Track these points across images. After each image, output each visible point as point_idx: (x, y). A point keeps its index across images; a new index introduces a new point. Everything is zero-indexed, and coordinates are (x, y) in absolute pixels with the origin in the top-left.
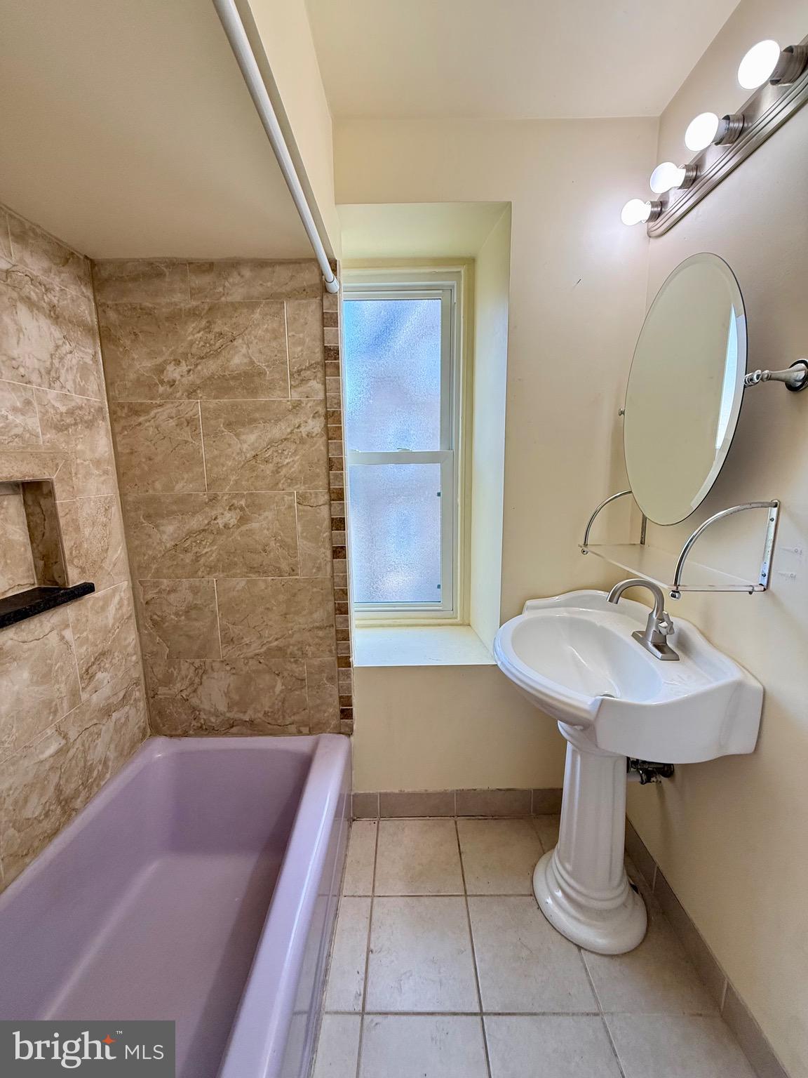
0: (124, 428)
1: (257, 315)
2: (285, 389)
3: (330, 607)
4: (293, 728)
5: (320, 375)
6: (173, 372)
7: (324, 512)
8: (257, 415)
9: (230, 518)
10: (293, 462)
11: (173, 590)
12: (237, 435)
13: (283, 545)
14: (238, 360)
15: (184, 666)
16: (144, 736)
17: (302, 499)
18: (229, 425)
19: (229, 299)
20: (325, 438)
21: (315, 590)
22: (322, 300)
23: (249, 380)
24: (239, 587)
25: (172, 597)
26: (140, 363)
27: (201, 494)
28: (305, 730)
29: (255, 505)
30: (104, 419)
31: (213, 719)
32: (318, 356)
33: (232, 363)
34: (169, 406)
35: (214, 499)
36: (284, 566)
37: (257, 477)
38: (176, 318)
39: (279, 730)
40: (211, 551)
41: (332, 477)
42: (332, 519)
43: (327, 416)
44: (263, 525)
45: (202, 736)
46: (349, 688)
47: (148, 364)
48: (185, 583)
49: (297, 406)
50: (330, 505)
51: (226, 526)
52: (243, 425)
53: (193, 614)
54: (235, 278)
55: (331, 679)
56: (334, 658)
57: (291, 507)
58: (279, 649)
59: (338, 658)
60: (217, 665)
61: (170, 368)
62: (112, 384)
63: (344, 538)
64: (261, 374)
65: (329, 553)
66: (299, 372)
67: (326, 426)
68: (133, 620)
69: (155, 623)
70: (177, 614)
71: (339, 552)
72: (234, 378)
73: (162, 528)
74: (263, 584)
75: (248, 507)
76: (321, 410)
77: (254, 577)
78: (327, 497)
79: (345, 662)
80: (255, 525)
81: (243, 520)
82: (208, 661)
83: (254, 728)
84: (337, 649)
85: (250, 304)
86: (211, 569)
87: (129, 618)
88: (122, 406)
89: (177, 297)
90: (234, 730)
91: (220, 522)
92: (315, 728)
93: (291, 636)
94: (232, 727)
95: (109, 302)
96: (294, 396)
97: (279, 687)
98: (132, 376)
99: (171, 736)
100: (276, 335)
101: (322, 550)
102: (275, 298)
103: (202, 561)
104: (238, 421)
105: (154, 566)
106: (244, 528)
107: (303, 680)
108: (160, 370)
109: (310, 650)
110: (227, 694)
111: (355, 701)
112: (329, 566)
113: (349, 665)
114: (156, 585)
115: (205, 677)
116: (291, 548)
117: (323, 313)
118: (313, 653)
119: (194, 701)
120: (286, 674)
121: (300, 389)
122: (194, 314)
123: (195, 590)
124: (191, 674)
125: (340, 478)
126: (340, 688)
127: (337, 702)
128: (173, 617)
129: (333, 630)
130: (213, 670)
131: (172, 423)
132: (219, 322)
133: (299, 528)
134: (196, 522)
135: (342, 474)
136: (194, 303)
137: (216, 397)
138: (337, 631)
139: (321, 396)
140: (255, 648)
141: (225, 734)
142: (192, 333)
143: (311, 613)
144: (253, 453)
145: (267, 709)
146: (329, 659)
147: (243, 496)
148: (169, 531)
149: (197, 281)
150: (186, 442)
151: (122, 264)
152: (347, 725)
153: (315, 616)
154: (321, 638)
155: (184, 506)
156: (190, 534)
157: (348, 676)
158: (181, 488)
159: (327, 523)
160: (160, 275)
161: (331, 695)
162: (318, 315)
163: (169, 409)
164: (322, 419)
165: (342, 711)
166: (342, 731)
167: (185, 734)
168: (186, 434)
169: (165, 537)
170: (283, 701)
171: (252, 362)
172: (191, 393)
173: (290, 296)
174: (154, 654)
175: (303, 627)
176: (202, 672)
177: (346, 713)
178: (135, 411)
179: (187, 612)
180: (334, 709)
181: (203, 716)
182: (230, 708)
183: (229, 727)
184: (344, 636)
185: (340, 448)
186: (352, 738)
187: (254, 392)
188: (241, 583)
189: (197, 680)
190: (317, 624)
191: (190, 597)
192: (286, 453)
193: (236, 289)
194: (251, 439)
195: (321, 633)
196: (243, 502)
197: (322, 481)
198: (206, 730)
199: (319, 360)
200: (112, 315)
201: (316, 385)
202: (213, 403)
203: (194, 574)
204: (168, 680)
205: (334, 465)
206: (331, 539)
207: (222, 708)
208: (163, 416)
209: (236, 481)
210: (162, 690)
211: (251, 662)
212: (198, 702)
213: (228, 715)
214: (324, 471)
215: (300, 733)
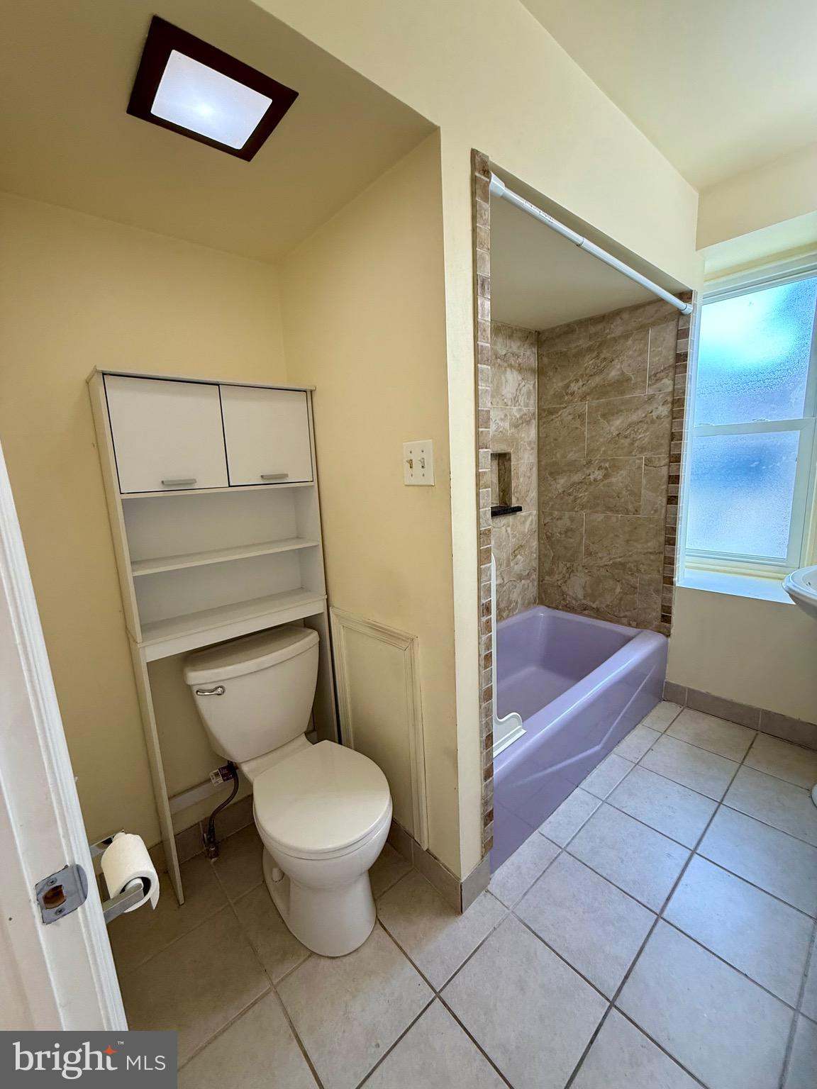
0: (544, 423)
1: (630, 342)
2: (644, 387)
3: (662, 539)
4: (625, 620)
5: (671, 374)
6: (574, 387)
7: (664, 471)
8: (623, 408)
9: (598, 474)
10: (644, 436)
11: (560, 519)
12: (608, 422)
13: (632, 493)
14: (614, 374)
15: (561, 565)
16: (535, 602)
17: (649, 462)
18: (604, 416)
19: (613, 335)
20: (670, 418)
21: (651, 526)
22: (678, 321)
23: (622, 384)
24: (599, 519)
25: (559, 522)
26: (557, 385)
27: (582, 459)
28: (634, 624)
29: (615, 467)
30: (535, 419)
31: (574, 602)
32: (671, 361)
33: (610, 375)
34: (570, 407)
35: (589, 463)
36: (630, 507)
37: (618, 448)
38: (580, 354)
39: (616, 620)
40: (584, 496)
41: (672, 446)
42: (670, 476)
43: (673, 403)
44: (619, 479)
45: (566, 611)
46: (670, 600)
47: (560, 384)
48: (567, 514)
49: (651, 398)
50: (669, 466)
51: (595, 480)
52: (613, 415)
53: (570, 534)
54: (618, 321)
55: (657, 591)
56: (661, 577)
57: (640, 467)
58: (621, 563)
59: (664, 577)
60: (580, 568)
61: (572, 385)
62: (541, 398)
63: (677, 489)
64: (629, 379)
65: (665, 500)
66: (655, 375)
67: (672, 410)
68: (537, 534)
69: (548, 537)
70: (560, 533)
71: (673, 500)
72: (610, 385)
73: (557, 481)
74: (615, 518)
75: (610, 467)
76: (669, 399)
77: (610, 513)
78: (667, 460)
79: (669, 580)
80: (614, 480)
81: (606, 476)
82: (575, 565)
83: (598, 614)
84: (664, 570)
85: (626, 336)
86: (583, 507)
87: (535, 532)
88: (544, 410)
89: (581, 342)
90: (586, 612)
91: (592, 477)
92: (641, 624)
93: (631, 556)
94: (585, 610)
95: (545, 353)
96: (650, 391)
97: (618, 590)
98: (552, 392)
99: (549, 607)
100: (642, 352)
101: (660, 498)
102: (643, 328)
103: (578, 501)
104: (610, 413)
105: (551, 503)
106: (606, 482)
107: (636, 588)
108: (567, 386)
109: (642, 568)
110: (584, 588)
111: (674, 611)
112: (663, 511)
113: (672, 583)
114: (551, 514)
115: (572, 575)
116: (636, 495)
117: (678, 330)
118: (645, 571)
119: (564, 588)
120: (624, 582)
121: (655, 386)
122: (590, 349)
123: (572, 520)
124: (564, 572)
125: (679, 446)
126: (663, 599)
127: (659, 609)
128: (558, 534)
129: (662, 556)
130: (577, 571)
131: (570, 417)
132: (604, 351)
133: (644, 482)
134: (577, 477)
135: (681, 443)
136: (591, 343)
137: (598, 399)
138: (665, 557)
139: (670, 389)
140: (605, 561)
141: (580, 614)
142: (588, 362)
143: (647, 542)
144: (617, 432)
145: (608, 603)
146: (657, 577)
147: (607, 460)
148: (562, 482)
149: (592, 330)
150: (577, 428)
151: (553, 330)
152: (665, 627)
153: (649, 544)
154: (652, 561)
155: (572, 467)
156: (573, 484)
157: (671, 591)
158: (571, 456)
159: (665, 479)
160: (573, 331)
161: (656, 603)
162: (674, 333)
163: (570, 409)
164: (670, 405)
165: (663, 616)
166: (662, 630)
167: (557, 608)
168: (577, 423)
169: (558, 486)
170: (621, 599)
171: (623, 373)
172: (583, 398)
173: (653, 324)
174: (545, 556)
175: (639, 551)
176: (570, 570)
177: (666, 618)
178: (551, 412)
179: (566, 532)
180: (656, 613)
181: (568, 598)
182: (585, 597)
183: (583, 610)
184: (670, 562)
185: (681, 425)
186: (669, 639)
187: (622, 393)
188: (600, 517)
189: (567, 575)
190: (650, 550)
191: (568, 524)
192: (639, 431)
193: (617, 329)
194: (618, 423)
195: (652, 557)
196: (607, 465)
197: (665, 449)
198: (569, 608)
199: (671, 364)
200: (545, 360)
201: (667, 382)
202: (595, 403)
203: (573, 509)
204: (551, 573)
205: (676, 437)
206: (667, 491)
207: (580, 596)
208: (566, 414)
209: (604, 451)
210: (547, 578)
211: (601, 569)
212: (566, 589)
213: (584, 602)
214: (667, 441)
215: (630, 625)
